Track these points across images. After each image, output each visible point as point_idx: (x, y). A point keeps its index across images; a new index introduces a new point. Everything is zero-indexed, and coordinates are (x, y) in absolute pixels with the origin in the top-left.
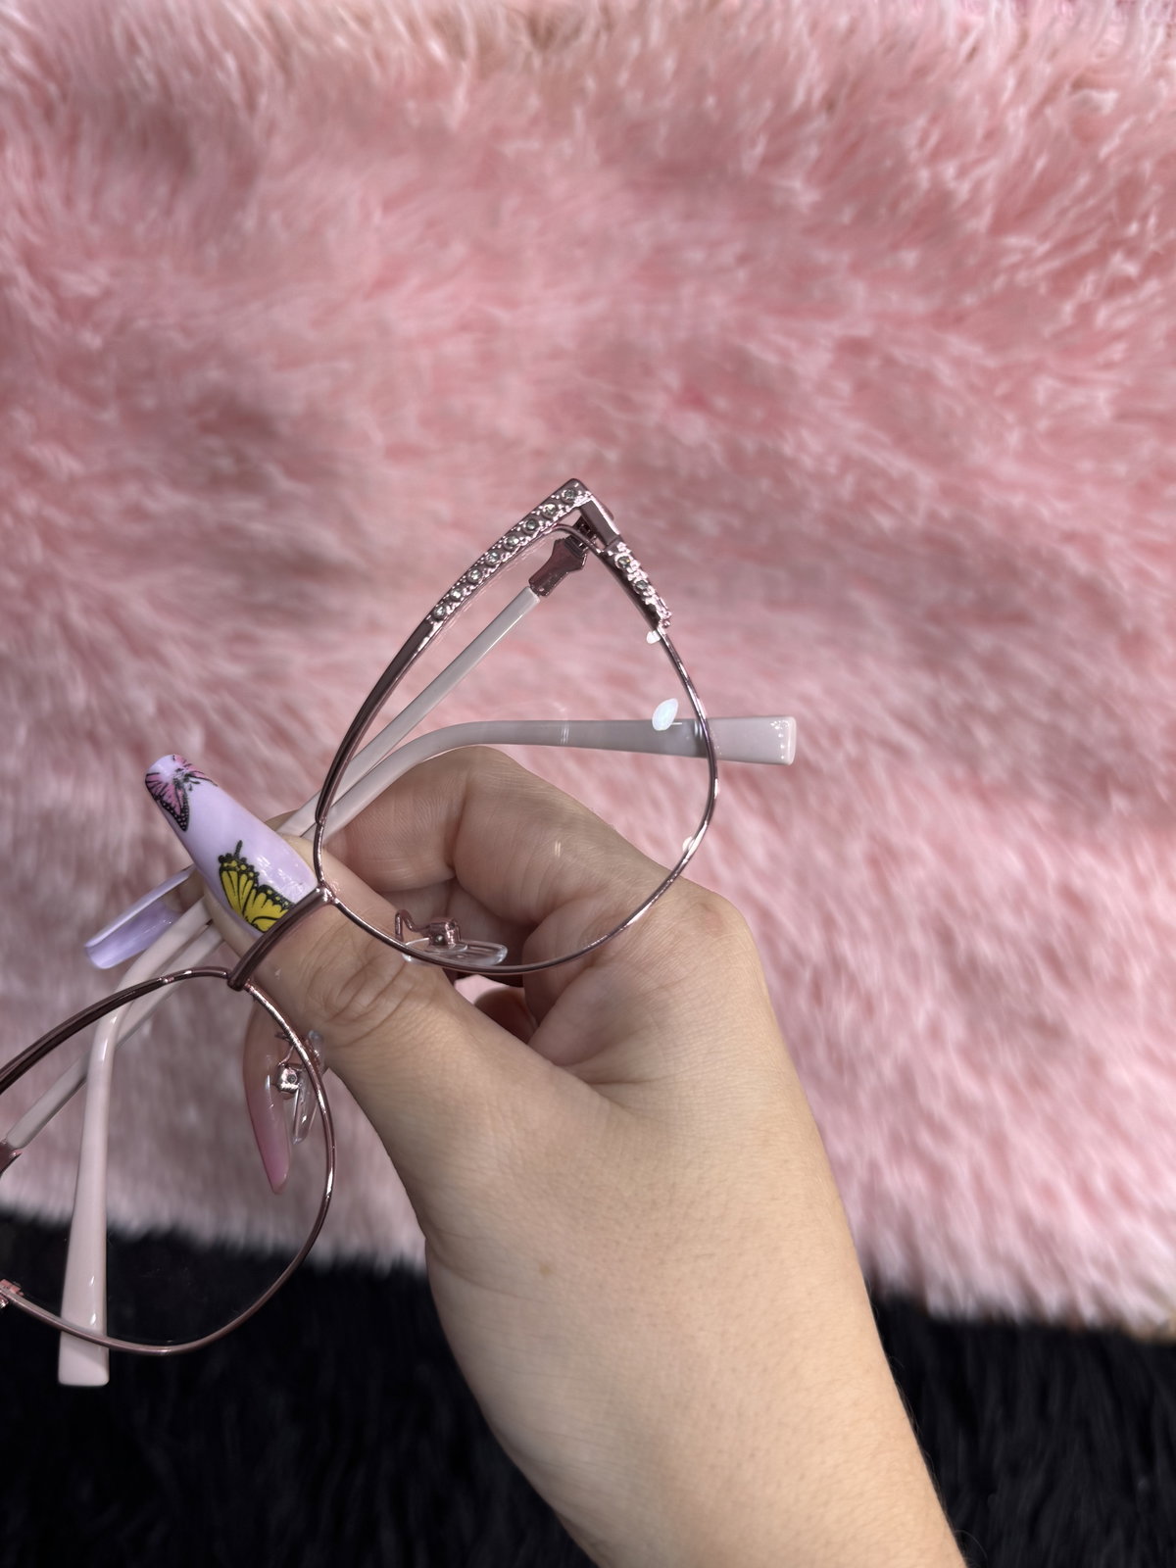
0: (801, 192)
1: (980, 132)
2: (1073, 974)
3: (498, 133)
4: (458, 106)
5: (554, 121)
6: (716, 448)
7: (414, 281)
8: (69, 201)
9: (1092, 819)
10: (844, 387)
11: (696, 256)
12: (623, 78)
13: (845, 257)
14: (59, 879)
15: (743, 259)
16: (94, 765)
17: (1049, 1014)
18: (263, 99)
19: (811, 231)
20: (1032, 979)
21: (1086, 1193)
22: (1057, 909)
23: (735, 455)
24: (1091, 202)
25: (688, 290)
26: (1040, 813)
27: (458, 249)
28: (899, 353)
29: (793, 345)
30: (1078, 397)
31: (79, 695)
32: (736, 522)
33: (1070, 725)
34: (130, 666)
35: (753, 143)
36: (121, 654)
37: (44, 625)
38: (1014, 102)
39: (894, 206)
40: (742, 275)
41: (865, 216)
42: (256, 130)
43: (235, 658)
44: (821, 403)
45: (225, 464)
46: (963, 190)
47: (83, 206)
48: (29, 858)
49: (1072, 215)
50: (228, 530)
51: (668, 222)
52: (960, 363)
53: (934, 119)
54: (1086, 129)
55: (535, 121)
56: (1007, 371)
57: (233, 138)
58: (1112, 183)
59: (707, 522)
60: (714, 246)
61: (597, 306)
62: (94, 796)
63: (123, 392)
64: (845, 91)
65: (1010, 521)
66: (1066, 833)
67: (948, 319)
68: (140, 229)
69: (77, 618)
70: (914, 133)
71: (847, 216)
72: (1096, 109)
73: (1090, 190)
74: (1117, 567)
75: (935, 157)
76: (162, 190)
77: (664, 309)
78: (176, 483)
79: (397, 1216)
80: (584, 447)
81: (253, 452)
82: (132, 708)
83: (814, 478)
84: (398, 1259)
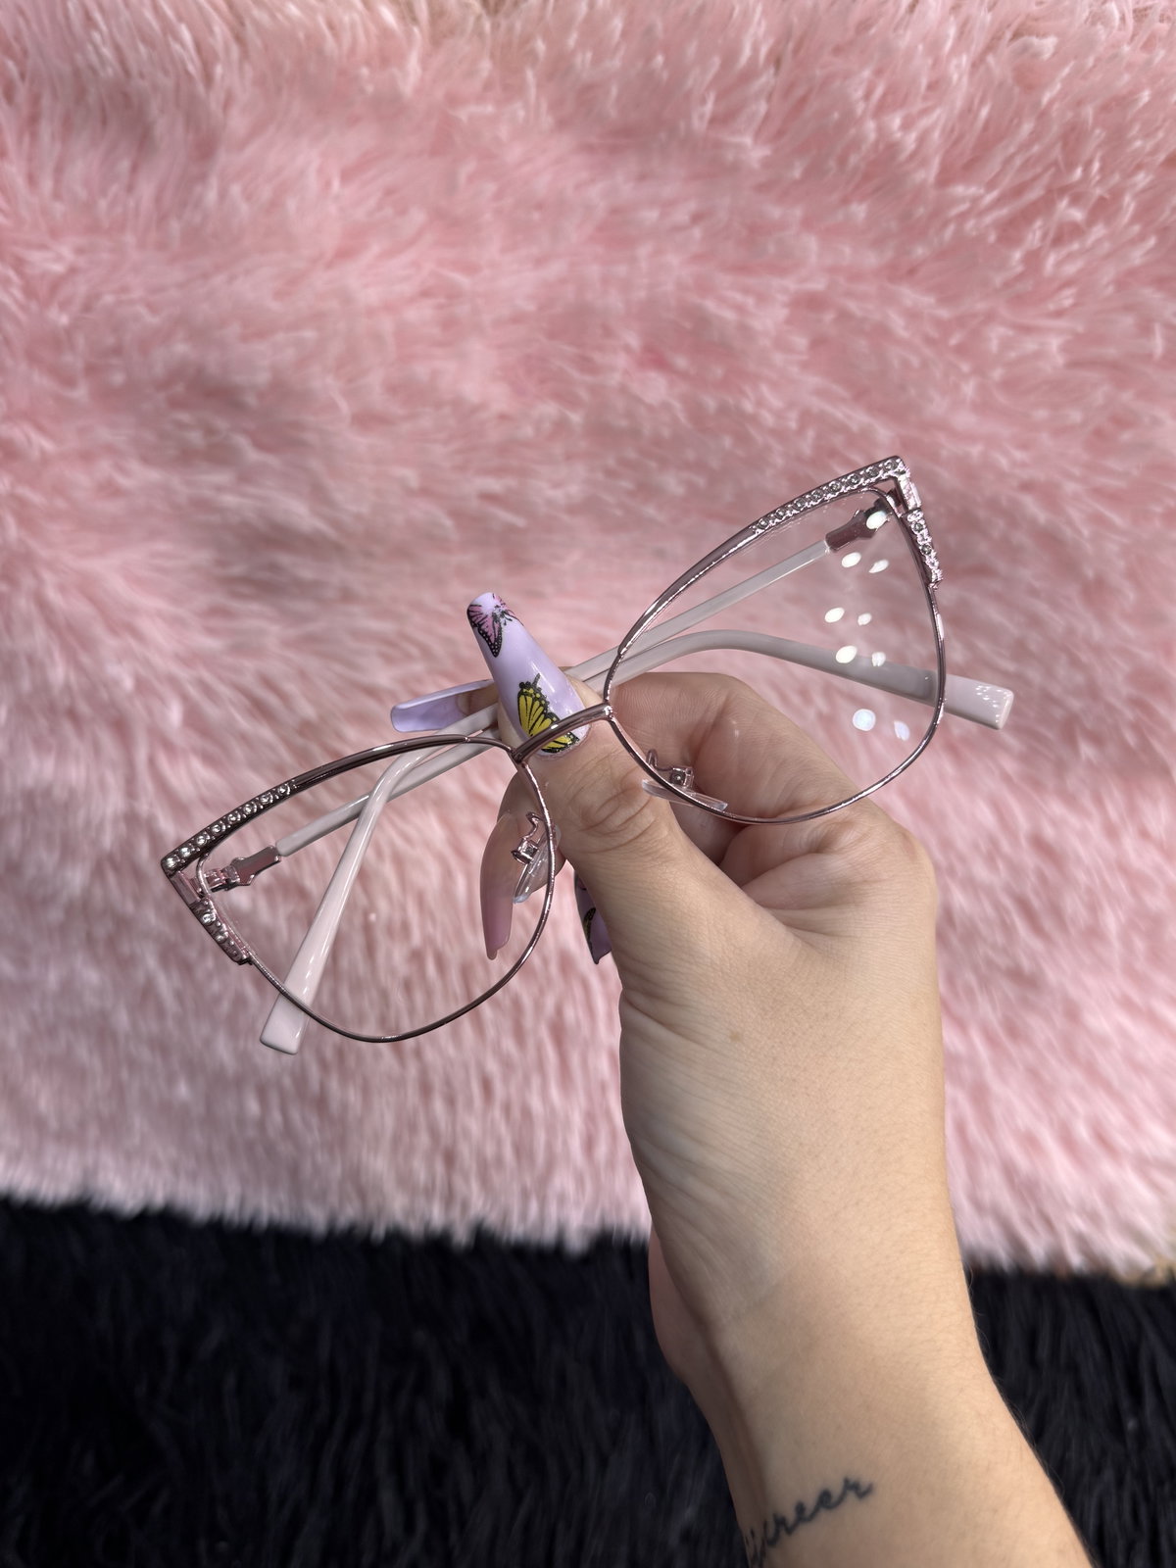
0: (751, 149)
1: (924, 82)
2: (1048, 924)
3: (453, 100)
4: (411, 73)
5: (508, 87)
6: (677, 405)
7: (375, 249)
8: (32, 180)
9: (1061, 768)
10: (801, 342)
11: (650, 216)
12: (572, 40)
13: (798, 212)
14: (46, 858)
15: (697, 218)
16: (74, 742)
17: (1026, 964)
18: (219, 70)
19: (762, 188)
20: (1008, 929)
21: (1069, 1142)
22: (1030, 860)
23: (696, 413)
24: (1036, 149)
25: (643, 251)
26: (1010, 765)
27: (418, 217)
28: (853, 306)
29: (750, 301)
30: (1030, 345)
31: (59, 673)
32: (701, 481)
33: (1035, 675)
34: (109, 643)
35: (703, 101)
36: (99, 630)
37: (23, 604)
38: (955, 51)
39: (842, 160)
40: (697, 233)
41: (814, 171)
42: (214, 104)
43: (211, 632)
44: (778, 358)
45: (196, 438)
46: (910, 141)
47: (47, 184)
48: (14, 837)
49: (1018, 162)
50: (201, 504)
51: (622, 183)
52: (913, 315)
53: (879, 72)
54: (1028, 77)
55: (488, 86)
56: (960, 321)
57: (192, 112)
58: (1055, 129)
59: (672, 483)
60: (667, 206)
61: (556, 269)
62: (76, 774)
63: (91, 370)
64: (791, 46)
65: (969, 472)
66: (1037, 785)
67: (901, 271)
68: (103, 204)
69: (53, 596)
70: (859, 86)
71: (797, 173)
72: (1036, 55)
73: (1035, 136)
74: (1075, 514)
75: (881, 110)
76: (125, 165)
77: (622, 270)
78: (146, 460)
79: (389, 1185)
80: (549, 409)
81: (221, 424)
82: (110, 684)
83: (774, 434)
84: (392, 1227)
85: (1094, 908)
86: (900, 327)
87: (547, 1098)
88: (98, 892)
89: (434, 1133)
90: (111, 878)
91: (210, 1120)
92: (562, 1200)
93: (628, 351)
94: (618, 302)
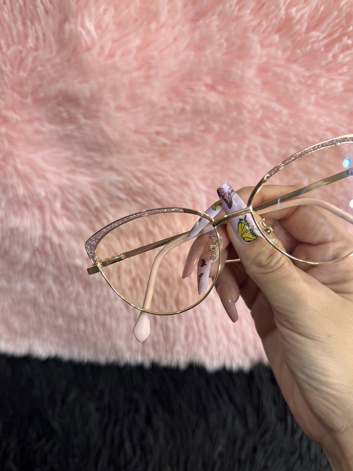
6: (222, 104)
14: (17, 249)
16: (26, 213)
24: (338, 21)
28: (278, 70)
30: (333, 84)
31: (21, 191)
32: (224, 127)
34: (37, 181)
36: (34, 177)
37: (10, 169)
45: (65, 115)
46: (298, 16)
48: (7, 243)
49: (332, 25)
56: (310, 77)
58: (344, 14)
59: (216, 127)
62: (27, 223)
63: (33, 93)
65: (310, 124)
67: (291, 60)
69: (20, 166)
73: (337, 17)
75: (289, 7)
78: (50, 122)
79: (125, 350)
80: (179, 105)
81: (73, 111)
82: (38, 195)
83: (250, 112)
84: (126, 362)
86: (293, 78)
88: (34, 261)
90: (38, 256)
91: (69, 330)
92: (178, 353)
93: (206, 85)
94: (205, 69)
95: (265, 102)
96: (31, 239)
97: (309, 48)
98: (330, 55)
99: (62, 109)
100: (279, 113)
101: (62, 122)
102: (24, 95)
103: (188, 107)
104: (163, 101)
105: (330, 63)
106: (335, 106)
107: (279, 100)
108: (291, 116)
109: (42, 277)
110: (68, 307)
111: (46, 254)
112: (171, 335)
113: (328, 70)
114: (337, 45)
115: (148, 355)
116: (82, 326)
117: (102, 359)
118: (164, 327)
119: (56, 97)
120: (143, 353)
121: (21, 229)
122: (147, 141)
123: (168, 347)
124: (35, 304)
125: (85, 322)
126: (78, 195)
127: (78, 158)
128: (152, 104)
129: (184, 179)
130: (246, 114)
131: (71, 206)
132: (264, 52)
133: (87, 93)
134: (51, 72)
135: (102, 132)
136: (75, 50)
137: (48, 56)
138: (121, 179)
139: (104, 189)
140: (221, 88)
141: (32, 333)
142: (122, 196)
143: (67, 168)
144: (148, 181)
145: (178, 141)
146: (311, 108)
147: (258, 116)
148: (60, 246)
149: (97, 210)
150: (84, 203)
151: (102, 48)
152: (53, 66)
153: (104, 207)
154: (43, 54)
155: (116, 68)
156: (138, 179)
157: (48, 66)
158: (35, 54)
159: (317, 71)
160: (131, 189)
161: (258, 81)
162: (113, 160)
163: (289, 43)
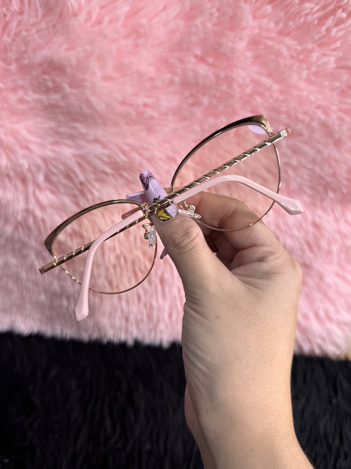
2: (315, 249)
6: (211, 75)
9: (322, 200)
16: (9, 185)
17: (307, 262)
20: (302, 250)
22: (311, 229)
23: (217, 78)
26: (306, 199)
28: (269, 43)
30: (325, 59)
31: (4, 162)
33: (317, 169)
36: (17, 148)
45: (50, 84)
50: (52, 106)
56: (302, 52)
62: (9, 195)
63: (17, 60)
65: (301, 101)
66: (314, 205)
74: (334, 117)
78: (35, 91)
79: (108, 327)
80: (167, 76)
81: (58, 79)
82: (21, 166)
83: (240, 86)
84: (109, 340)
85: (329, 244)
86: (285, 52)
87: (157, 302)
88: (16, 235)
89: (122, 311)
90: (21, 230)
91: (52, 307)
92: (161, 332)
93: (196, 57)
94: (195, 39)
95: (256, 77)
96: (13, 212)
97: (302, 20)
98: (324, 28)
99: (46, 77)
100: (269, 89)
101: (47, 91)
102: (7, 62)
103: (177, 79)
104: (151, 71)
105: (323, 37)
106: (326, 83)
107: (270, 75)
108: (281, 92)
109: (25, 252)
110: (51, 283)
111: (29, 229)
112: (155, 313)
113: (321, 45)
114: (331, 18)
115: (131, 334)
116: (65, 303)
117: (85, 337)
118: (148, 306)
119: (41, 65)
120: (126, 331)
121: (4, 202)
122: (134, 113)
123: (151, 326)
124: (17, 279)
125: (68, 298)
126: (62, 167)
127: (63, 129)
128: (140, 74)
129: (171, 154)
130: (236, 88)
131: (54, 179)
132: (256, 24)
133: (74, 61)
134: (36, 37)
135: (88, 102)
136: (61, 15)
137: (33, 20)
138: (106, 152)
139: (89, 162)
140: (211, 60)
141: (14, 309)
142: (108, 170)
143: (51, 139)
144: (135, 155)
145: (166, 114)
146: (302, 84)
147: (248, 90)
148: (43, 220)
149: (81, 183)
150: (68, 177)
151: (89, 14)
152: (38, 31)
153: (88, 181)
154: (29, 18)
155: (104, 36)
156: (124, 153)
157: (34, 31)
158: (19, 18)
159: (310, 46)
160: (116, 163)
161: (249, 54)
162: (99, 132)
163: (282, 15)
